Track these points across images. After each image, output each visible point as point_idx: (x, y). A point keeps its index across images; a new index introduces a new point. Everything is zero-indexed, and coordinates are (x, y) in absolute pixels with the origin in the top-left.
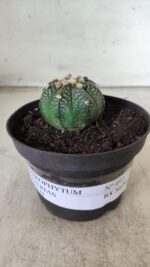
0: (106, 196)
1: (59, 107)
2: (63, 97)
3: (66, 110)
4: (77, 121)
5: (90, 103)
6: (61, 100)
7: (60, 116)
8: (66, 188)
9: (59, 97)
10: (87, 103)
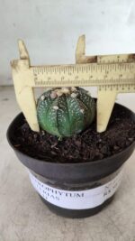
0: (105, 194)
1: (57, 118)
2: (60, 108)
3: (64, 120)
4: (75, 127)
5: (85, 110)
6: (58, 111)
7: (58, 125)
8: (69, 192)
9: (56, 108)
10: (82, 111)
